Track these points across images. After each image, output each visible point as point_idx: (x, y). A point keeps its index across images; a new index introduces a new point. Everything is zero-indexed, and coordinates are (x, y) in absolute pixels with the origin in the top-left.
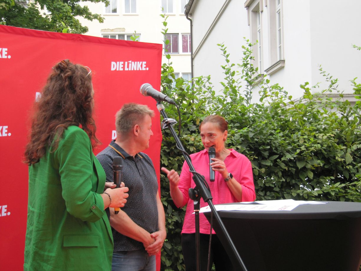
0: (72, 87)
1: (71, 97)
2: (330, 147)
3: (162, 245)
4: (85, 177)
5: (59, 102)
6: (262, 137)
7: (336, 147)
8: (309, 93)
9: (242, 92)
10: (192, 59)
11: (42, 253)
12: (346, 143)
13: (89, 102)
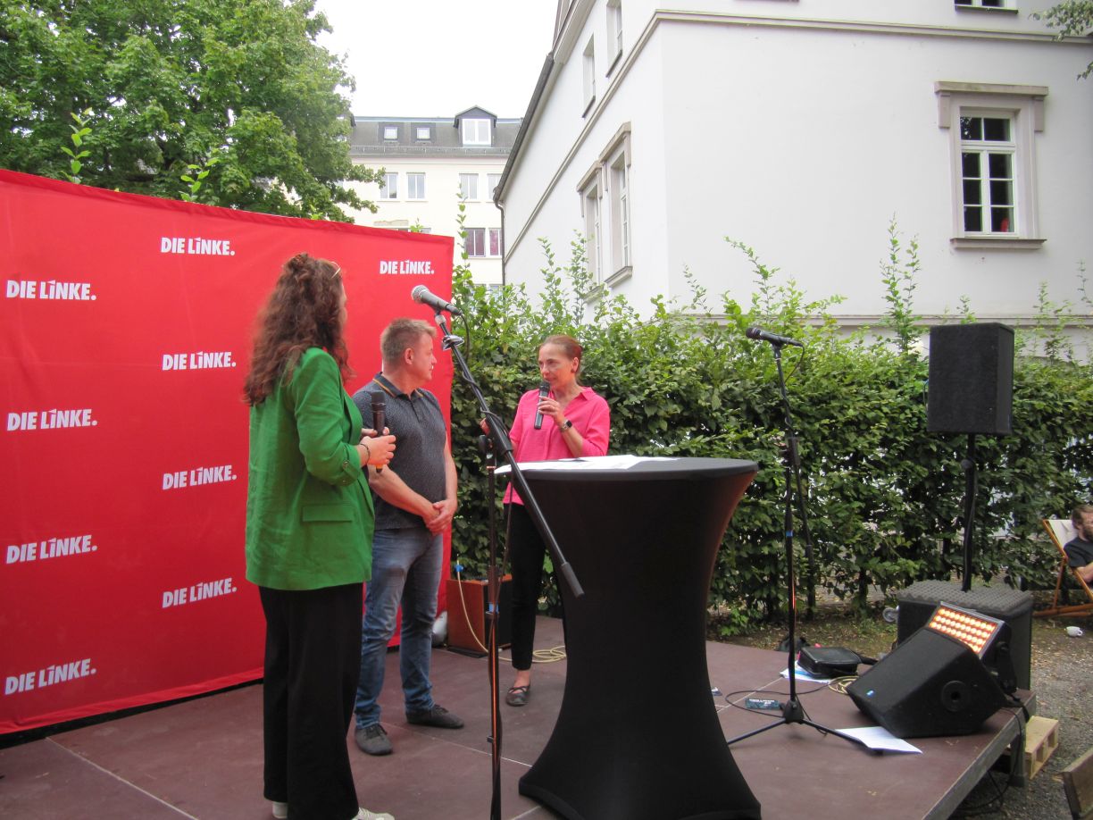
0: (310, 295)
1: (309, 309)
2: (691, 386)
3: (450, 519)
4: (333, 422)
5: (292, 317)
6: (597, 371)
7: (699, 386)
8: (663, 311)
9: (569, 309)
10: (504, 265)
11: (273, 530)
12: (713, 381)
13: (337, 316)
